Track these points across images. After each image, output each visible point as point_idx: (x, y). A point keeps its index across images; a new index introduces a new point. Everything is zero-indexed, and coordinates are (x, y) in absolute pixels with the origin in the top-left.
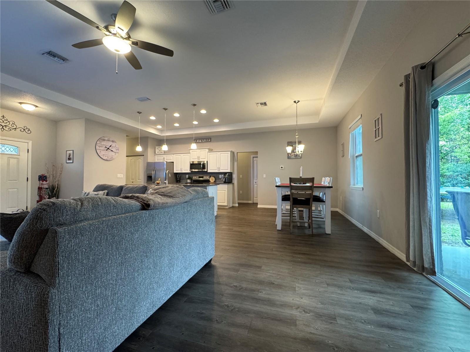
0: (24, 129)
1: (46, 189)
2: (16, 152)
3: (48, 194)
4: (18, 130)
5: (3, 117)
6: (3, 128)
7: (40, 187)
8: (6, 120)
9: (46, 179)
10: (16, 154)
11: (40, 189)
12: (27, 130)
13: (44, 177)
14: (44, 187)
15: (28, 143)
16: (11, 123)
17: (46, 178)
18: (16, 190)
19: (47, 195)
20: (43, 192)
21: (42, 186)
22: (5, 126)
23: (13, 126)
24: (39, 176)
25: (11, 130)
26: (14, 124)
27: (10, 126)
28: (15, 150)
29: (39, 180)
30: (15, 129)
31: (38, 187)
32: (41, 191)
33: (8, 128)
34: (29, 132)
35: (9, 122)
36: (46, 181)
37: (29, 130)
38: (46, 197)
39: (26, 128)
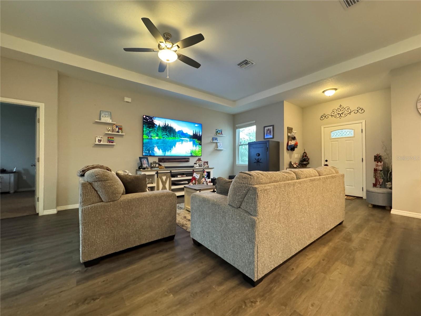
0: (357, 111)
1: (381, 171)
2: (352, 134)
3: (382, 177)
4: (352, 113)
5: (340, 106)
6: (340, 116)
7: (376, 168)
8: (342, 108)
9: (380, 160)
10: (352, 136)
11: (375, 170)
12: (360, 111)
13: (379, 158)
14: (379, 169)
15: (362, 123)
16: (346, 109)
17: (381, 158)
18: (352, 170)
19: (381, 179)
20: (378, 174)
21: (377, 168)
22: (342, 113)
23: (348, 111)
24: (375, 156)
25: (346, 115)
26: (349, 109)
27: (346, 112)
28: (351, 133)
29: (375, 161)
30: (350, 113)
31: (374, 168)
32: (377, 173)
33: (344, 114)
34: (363, 111)
35: (345, 109)
36: (381, 162)
37: (362, 110)
38: (381, 180)
39: (359, 108)
